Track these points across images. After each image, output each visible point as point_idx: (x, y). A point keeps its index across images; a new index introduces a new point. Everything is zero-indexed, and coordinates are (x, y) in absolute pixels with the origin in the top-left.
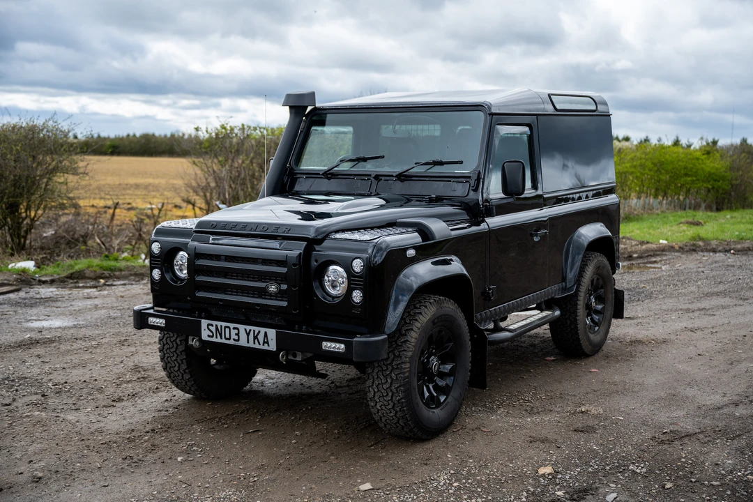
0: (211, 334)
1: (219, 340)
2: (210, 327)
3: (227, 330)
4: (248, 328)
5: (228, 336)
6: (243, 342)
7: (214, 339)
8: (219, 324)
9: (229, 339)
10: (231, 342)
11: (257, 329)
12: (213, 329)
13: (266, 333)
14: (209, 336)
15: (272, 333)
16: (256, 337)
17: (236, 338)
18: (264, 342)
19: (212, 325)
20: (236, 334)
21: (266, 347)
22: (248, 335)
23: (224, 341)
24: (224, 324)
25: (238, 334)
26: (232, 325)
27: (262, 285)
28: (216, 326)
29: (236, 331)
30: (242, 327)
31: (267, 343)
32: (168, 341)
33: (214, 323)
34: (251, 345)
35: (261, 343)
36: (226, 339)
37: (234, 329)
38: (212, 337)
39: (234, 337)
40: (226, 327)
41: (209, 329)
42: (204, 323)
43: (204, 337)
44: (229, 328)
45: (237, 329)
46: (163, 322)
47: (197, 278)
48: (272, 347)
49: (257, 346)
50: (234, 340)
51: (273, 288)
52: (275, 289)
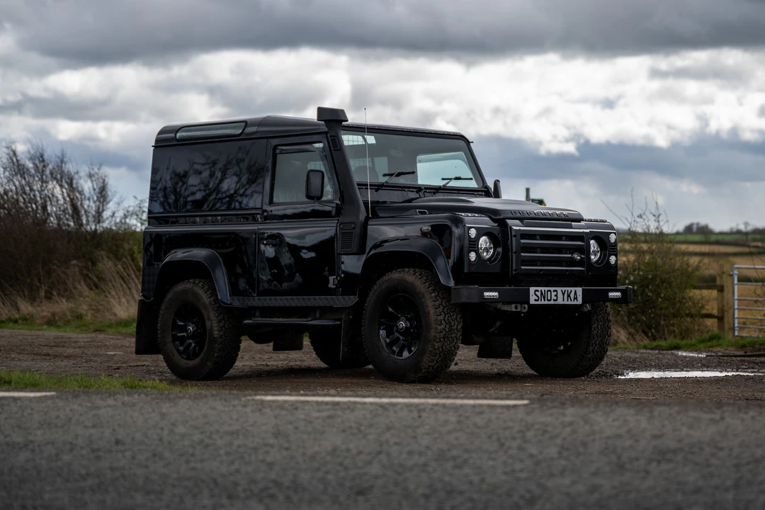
0: (537, 298)
1: (543, 302)
2: (537, 293)
3: (549, 293)
4: (564, 289)
5: (549, 298)
6: (560, 301)
7: (539, 302)
8: (543, 289)
9: (550, 300)
10: (552, 302)
11: (569, 289)
12: (539, 294)
13: (576, 291)
14: (535, 300)
15: (579, 290)
16: (569, 296)
18: (575, 299)
19: (538, 291)
21: (575, 303)
22: (564, 294)
23: (546, 302)
24: (547, 289)
25: (556, 296)
26: (552, 289)
27: (570, 256)
28: (541, 291)
29: (555, 293)
30: (559, 289)
31: (576, 298)
32: (450, 320)
33: (539, 289)
34: (566, 302)
35: (572, 300)
36: (548, 300)
37: (554, 291)
38: (538, 300)
39: (554, 297)
40: (548, 291)
41: (535, 295)
42: (532, 289)
43: (532, 301)
44: (550, 291)
45: (556, 291)
46: (495, 294)
47: (522, 254)
48: (580, 301)
49: (570, 303)
50: (554, 300)
51: (577, 257)
52: (579, 258)
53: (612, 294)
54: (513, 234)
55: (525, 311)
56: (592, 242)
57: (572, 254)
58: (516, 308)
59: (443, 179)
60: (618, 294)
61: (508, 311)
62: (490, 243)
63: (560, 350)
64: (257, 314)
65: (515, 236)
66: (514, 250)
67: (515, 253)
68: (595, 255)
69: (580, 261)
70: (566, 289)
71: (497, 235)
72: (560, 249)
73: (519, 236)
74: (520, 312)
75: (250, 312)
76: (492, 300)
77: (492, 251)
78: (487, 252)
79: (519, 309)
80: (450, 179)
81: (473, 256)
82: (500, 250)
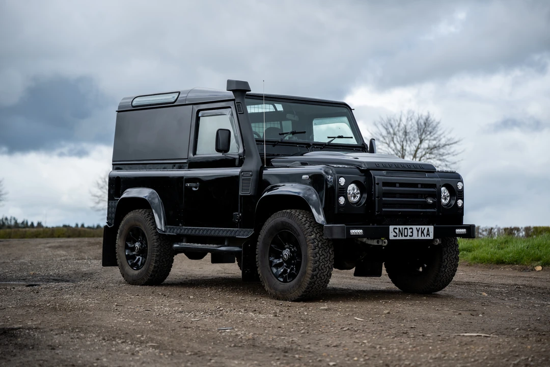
0: (396, 235)
1: (401, 238)
2: (395, 230)
3: (406, 230)
4: (418, 227)
5: (406, 234)
6: (415, 237)
7: (397, 238)
8: (401, 227)
9: (407, 236)
10: (408, 238)
11: (423, 227)
12: (397, 231)
13: (428, 228)
14: (394, 236)
15: (431, 228)
16: (422, 232)
17: (411, 234)
18: (427, 234)
19: (396, 229)
20: (411, 232)
21: (428, 238)
22: (418, 231)
23: (404, 238)
24: (404, 227)
26: (409, 227)
27: (424, 200)
28: (399, 228)
29: (411, 230)
30: (414, 227)
31: (429, 235)
32: (324, 253)
33: (398, 227)
34: (420, 238)
35: (425, 235)
36: (405, 236)
37: (410, 229)
38: (396, 236)
39: (410, 234)
40: (405, 229)
41: (394, 232)
42: (391, 228)
43: (391, 237)
44: (407, 228)
45: (412, 228)
46: (360, 232)
47: (383, 199)
48: (431, 237)
49: (423, 238)
50: (410, 236)
51: (430, 201)
52: (431, 202)
53: (458, 231)
54: (376, 182)
55: (386, 244)
56: (443, 189)
57: (425, 198)
58: (378, 242)
59: (329, 138)
60: (464, 231)
61: (371, 245)
62: (357, 189)
63: (420, 272)
64: (184, 240)
65: (378, 184)
66: (377, 196)
67: (378, 197)
68: (445, 199)
69: (432, 204)
70: (421, 227)
71: (363, 183)
72: (415, 195)
73: (381, 184)
74: (381, 246)
75: (179, 238)
76: (357, 236)
77: (359, 195)
78: (354, 197)
79: (380, 244)
80: (335, 138)
81: (342, 200)
82: (365, 195)
